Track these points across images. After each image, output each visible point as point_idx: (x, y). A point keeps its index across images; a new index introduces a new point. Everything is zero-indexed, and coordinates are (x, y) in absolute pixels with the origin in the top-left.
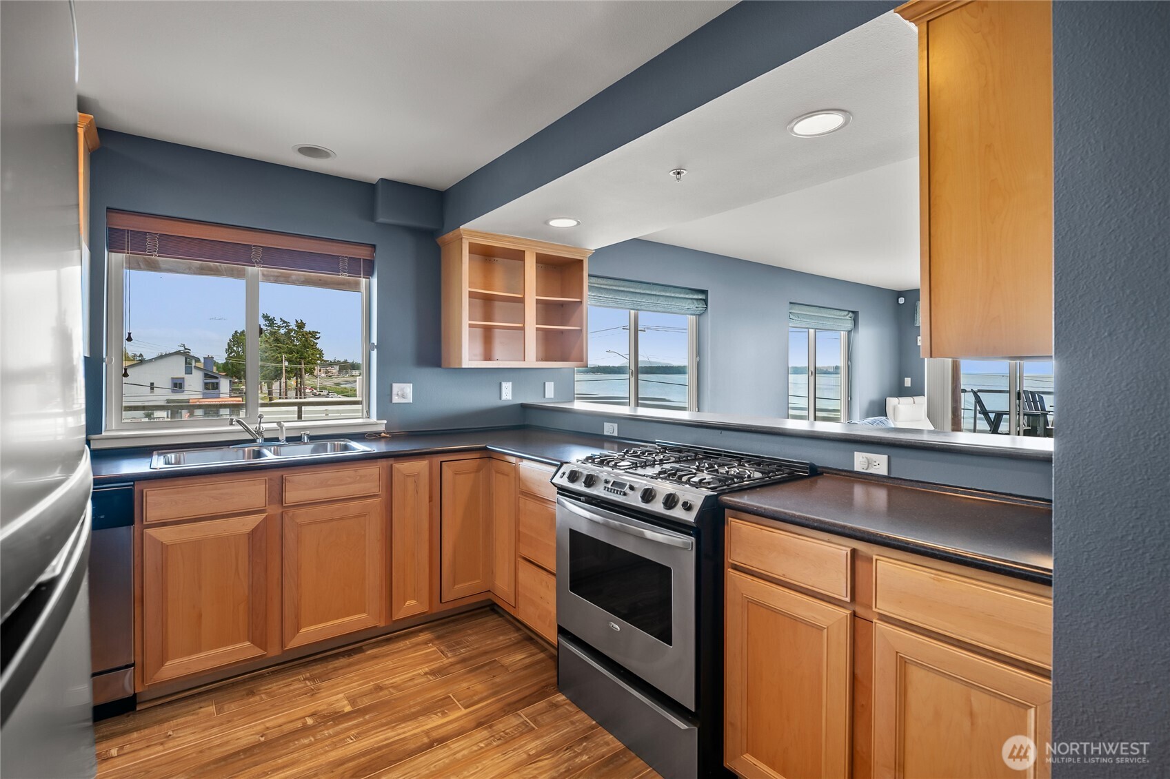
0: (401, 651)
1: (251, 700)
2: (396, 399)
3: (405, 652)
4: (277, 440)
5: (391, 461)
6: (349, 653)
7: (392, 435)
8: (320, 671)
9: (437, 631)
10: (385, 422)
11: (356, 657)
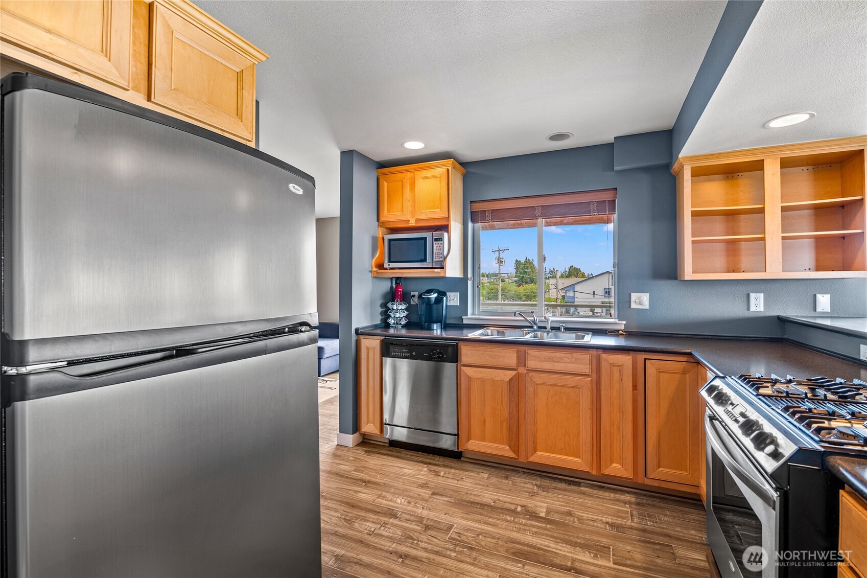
0: (604, 499)
1: (504, 481)
2: (633, 306)
3: (605, 501)
4: (545, 328)
5: (600, 352)
6: (570, 483)
7: (629, 334)
8: (547, 484)
9: (640, 498)
10: (625, 322)
11: (572, 487)
